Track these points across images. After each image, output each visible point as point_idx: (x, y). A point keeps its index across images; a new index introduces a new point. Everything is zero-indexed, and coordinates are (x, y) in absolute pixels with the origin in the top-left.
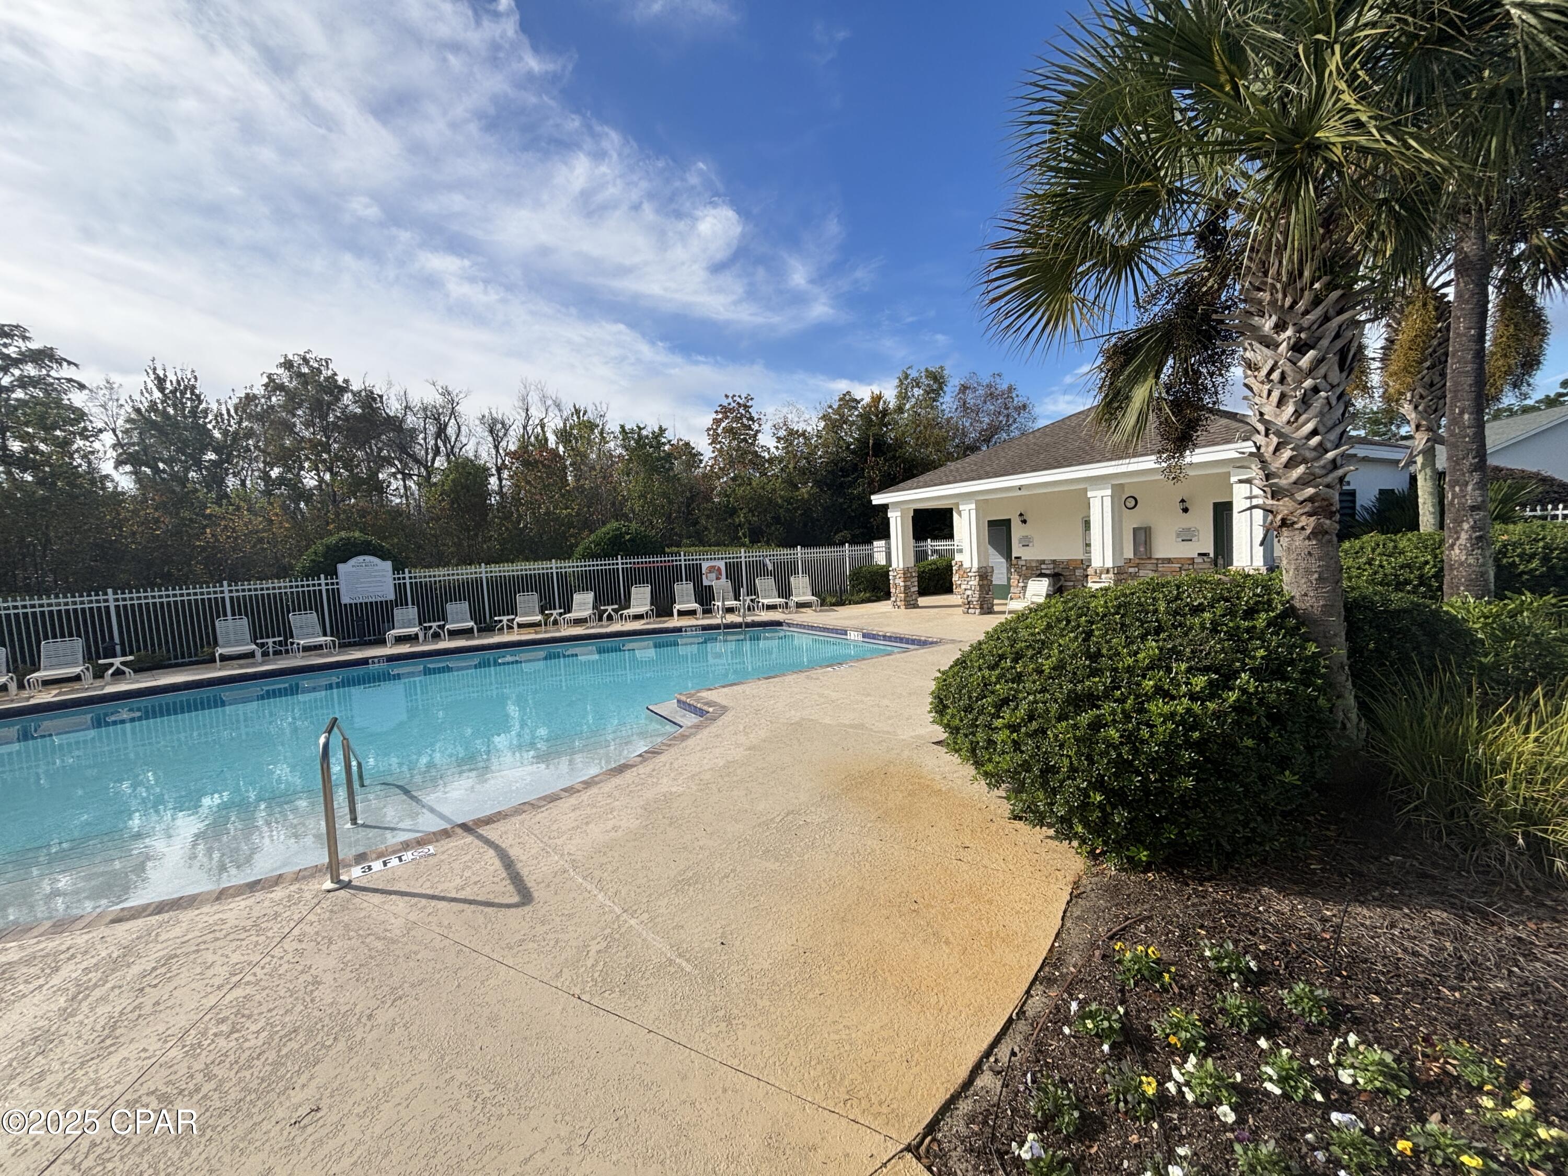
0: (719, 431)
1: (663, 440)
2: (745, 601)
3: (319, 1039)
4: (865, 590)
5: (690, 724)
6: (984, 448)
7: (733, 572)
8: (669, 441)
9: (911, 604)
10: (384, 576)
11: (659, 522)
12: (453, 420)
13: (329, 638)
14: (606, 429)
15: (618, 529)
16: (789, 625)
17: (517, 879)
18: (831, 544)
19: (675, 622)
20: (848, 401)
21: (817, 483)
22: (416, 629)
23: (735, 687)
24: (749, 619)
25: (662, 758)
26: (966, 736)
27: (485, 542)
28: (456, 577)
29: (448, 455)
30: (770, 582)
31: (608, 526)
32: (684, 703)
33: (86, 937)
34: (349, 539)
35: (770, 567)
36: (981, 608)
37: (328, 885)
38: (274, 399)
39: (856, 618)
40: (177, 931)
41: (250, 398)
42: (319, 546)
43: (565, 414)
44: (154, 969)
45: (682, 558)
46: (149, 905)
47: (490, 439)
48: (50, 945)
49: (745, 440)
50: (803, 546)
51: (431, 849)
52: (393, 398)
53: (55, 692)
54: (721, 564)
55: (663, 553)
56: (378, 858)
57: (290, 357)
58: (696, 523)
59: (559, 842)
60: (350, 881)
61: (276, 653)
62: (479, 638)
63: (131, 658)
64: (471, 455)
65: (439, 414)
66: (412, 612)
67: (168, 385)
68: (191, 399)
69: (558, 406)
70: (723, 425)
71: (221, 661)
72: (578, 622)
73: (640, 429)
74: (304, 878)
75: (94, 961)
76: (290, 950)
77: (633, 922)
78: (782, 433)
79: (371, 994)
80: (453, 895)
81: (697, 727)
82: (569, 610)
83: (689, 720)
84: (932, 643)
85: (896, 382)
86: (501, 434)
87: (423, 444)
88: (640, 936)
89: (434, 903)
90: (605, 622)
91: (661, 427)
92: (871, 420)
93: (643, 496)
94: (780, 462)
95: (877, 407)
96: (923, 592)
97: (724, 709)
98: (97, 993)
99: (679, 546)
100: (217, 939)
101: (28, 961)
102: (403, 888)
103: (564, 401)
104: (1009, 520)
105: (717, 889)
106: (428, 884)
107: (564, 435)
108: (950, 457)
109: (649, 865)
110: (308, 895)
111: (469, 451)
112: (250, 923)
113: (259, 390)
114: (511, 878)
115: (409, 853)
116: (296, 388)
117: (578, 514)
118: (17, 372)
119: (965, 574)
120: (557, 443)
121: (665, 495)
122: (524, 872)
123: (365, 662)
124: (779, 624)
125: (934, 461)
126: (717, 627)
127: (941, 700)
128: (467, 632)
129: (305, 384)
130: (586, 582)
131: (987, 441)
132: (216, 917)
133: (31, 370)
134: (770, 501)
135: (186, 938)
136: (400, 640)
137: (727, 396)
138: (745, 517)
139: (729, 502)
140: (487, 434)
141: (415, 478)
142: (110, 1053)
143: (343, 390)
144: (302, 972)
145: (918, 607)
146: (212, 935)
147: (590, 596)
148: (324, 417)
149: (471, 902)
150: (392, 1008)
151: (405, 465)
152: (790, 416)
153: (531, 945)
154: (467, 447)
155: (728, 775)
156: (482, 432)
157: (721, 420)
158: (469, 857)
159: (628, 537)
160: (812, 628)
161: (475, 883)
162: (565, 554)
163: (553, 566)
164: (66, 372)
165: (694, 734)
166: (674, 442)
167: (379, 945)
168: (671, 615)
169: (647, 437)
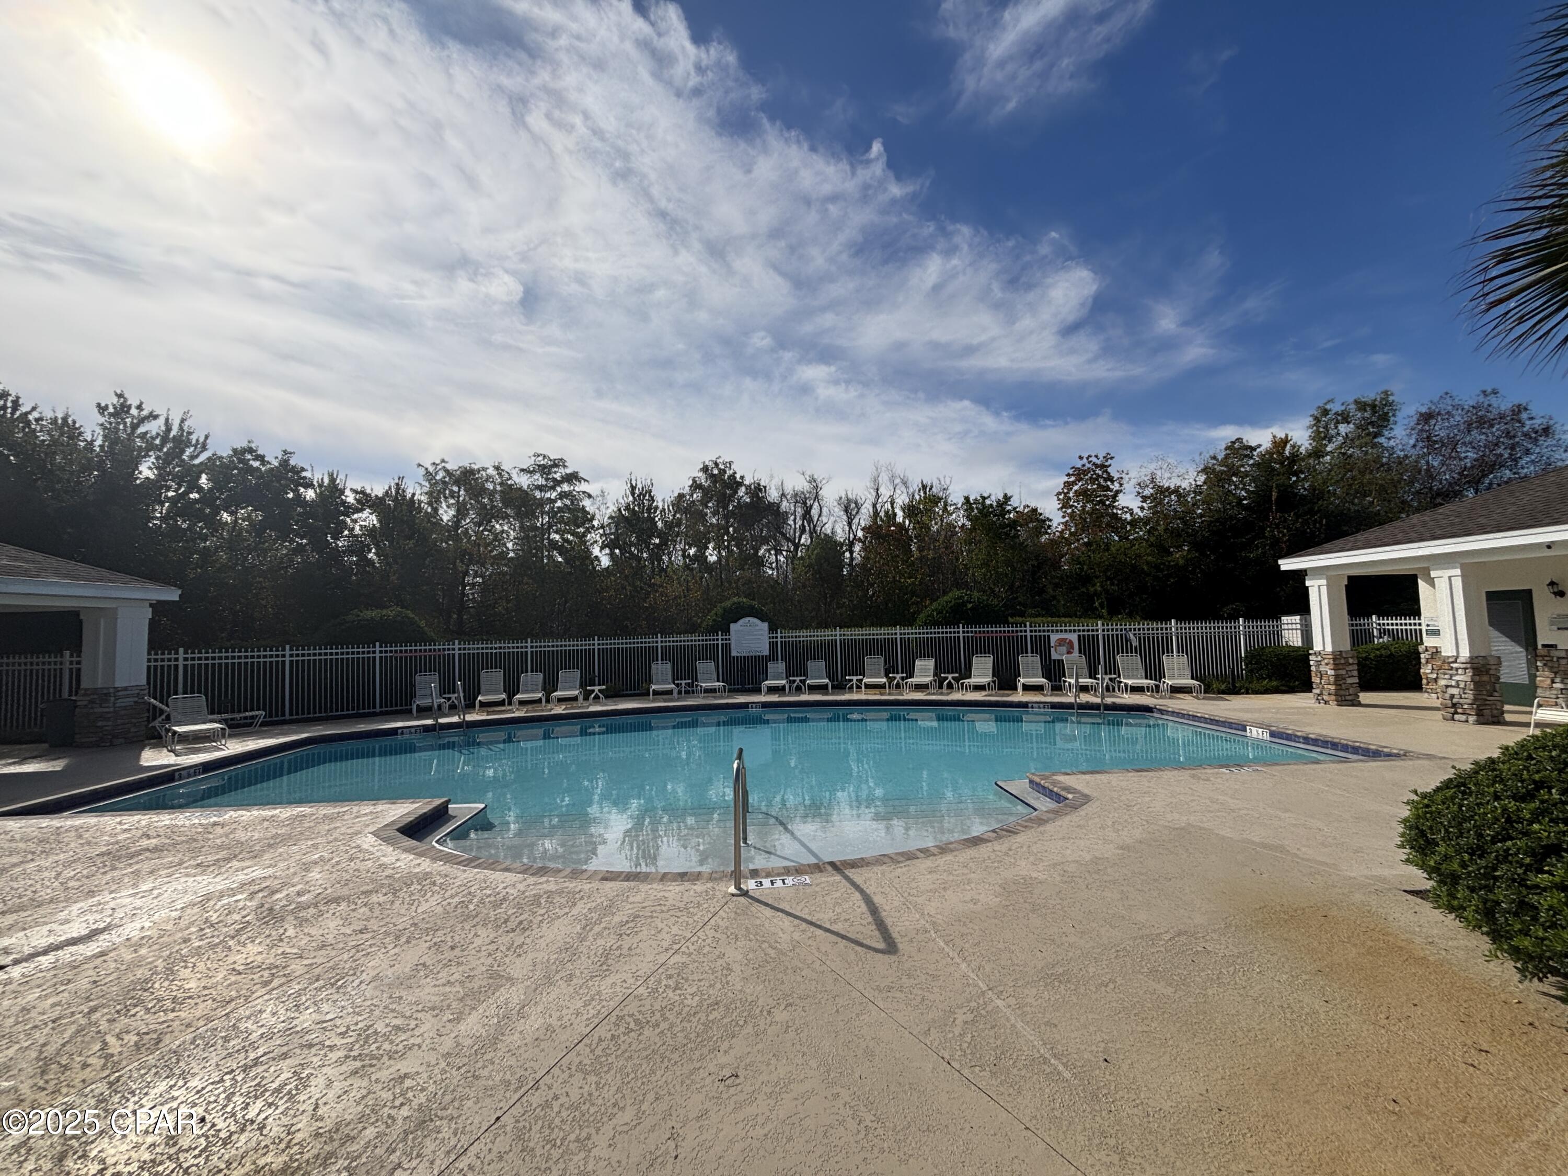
0: (1071, 495)
1: (1009, 508)
2: (1103, 679)
3: (734, 1017)
4: (1270, 677)
5: (1045, 809)
6: (1471, 494)
7: (1088, 646)
8: (1015, 509)
9: (1346, 698)
10: (762, 635)
11: (1001, 590)
12: (816, 504)
13: (721, 684)
14: (949, 501)
15: (960, 598)
16: (1161, 711)
17: (881, 925)
18: (1217, 617)
19: (1020, 696)
20: (1239, 449)
21: (1195, 546)
22: (784, 682)
23: (1098, 776)
24: (1109, 700)
25: (1020, 838)
26: (1472, 890)
27: (838, 608)
28: (816, 638)
29: (811, 533)
30: (1136, 661)
31: (950, 594)
32: (1038, 784)
33: (589, 886)
34: (739, 603)
35: (1135, 643)
36: (1479, 714)
37: (732, 889)
38: (695, 496)
39: (1260, 710)
40: (638, 898)
41: (681, 496)
42: (719, 609)
43: (911, 490)
44: (627, 922)
45: (1028, 628)
46: (622, 872)
47: (845, 517)
48: (571, 885)
49: (1102, 502)
50: (1179, 619)
51: (807, 879)
52: (773, 488)
53: (564, 707)
54: (1074, 637)
55: (1006, 623)
56: (767, 876)
57: (707, 463)
58: (1042, 591)
59: (920, 900)
60: (748, 891)
61: (687, 692)
62: (833, 694)
63: (604, 687)
64: (829, 532)
65: (806, 499)
66: (781, 666)
67: (637, 491)
68: (648, 500)
69: (905, 483)
70: (1076, 488)
71: (654, 694)
72: (919, 687)
73: (984, 498)
74: (716, 879)
75: (594, 904)
76: (710, 936)
77: (999, 1003)
78: (1148, 492)
79: (769, 994)
80: (828, 926)
81: (1056, 812)
82: (911, 675)
83: (1044, 804)
84: (1389, 755)
85: (1309, 421)
86: (854, 513)
87: (794, 523)
88: (1008, 1020)
89: (812, 929)
90: (945, 690)
91: (1005, 496)
92: (1273, 469)
93: (986, 564)
94: (1146, 524)
95: (1281, 454)
96: (1368, 685)
97: (1087, 799)
98: (597, 929)
99: (1022, 615)
100: (663, 911)
101: (560, 892)
102: (788, 909)
103: (910, 479)
104: (1529, 592)
105: (1094, 997)
106: (806, 910)
107: (910, 510)
108: (1405, 507)
109: (1013, 948)
110: (719, 895)
111: (828, 530)
112: (682, 905)
113: (687, 490)
114: (876, 924)
115: (791, 878)
116: (709, 486)
117: (921, 583)
118: (559, 489)
119: (1445, 665)
120: (904, 518)
121: (1008, 563)
122: (889, 922)
123: (745, 706)
124: (1148, 709)
125: (1378, 513)
126: (1069, 706)
127: (1422, 834)
128: (822, 688)
129: (715, 482)
130: (927, 649)
131: (1475, 483)
132: (662, 894)
133: (566, 487)
134: (1134, 567)
135: (644, 905)
136: (772, 690)
137: (1081, 458)
138: (1102, 586)
139: (1082, 569)
140: (842, 513)
141: (784, 553)
142: (606, 976)
143: (740, 484)
144: (719, 957)
145: (1360, 705)
146: (659, 908)
147: (930, 663)
148: (725, 507)
149: (843, 937)
150: (785, 1012)
151: (779, 544)
152: (1159, 473)
153: (898, 994)
154: (827, 526)
155: (1098, 872)
156: (839, 512)
157: (1074, 483)
158: (838, 894)
159: (969, 606)
160: (1194, 718)
161: (846, 920)
162: (909, 621)
163: (897, 632)
164: (583, 487)
165: (1054, 820)
166: (1021, 509)
167: (772, 953)
168: (1015, 688)
169: (991, 505)
